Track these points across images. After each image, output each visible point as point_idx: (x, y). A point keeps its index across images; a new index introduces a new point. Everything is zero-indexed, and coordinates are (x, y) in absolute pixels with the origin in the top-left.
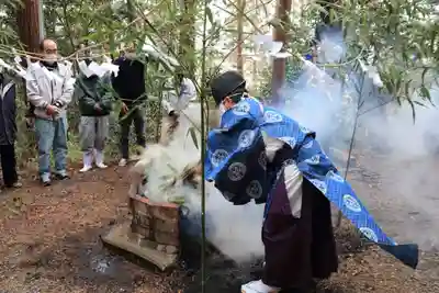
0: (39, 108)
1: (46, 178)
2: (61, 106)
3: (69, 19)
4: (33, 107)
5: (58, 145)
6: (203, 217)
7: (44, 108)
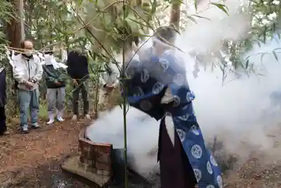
0: (21, 84)
1: (25, 129)
2: (35, 82)
3: (40, 27)
4: (17, 83)
5: (33, 107)
6: (126, 151)
7: (24, 84)
